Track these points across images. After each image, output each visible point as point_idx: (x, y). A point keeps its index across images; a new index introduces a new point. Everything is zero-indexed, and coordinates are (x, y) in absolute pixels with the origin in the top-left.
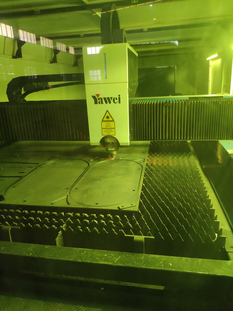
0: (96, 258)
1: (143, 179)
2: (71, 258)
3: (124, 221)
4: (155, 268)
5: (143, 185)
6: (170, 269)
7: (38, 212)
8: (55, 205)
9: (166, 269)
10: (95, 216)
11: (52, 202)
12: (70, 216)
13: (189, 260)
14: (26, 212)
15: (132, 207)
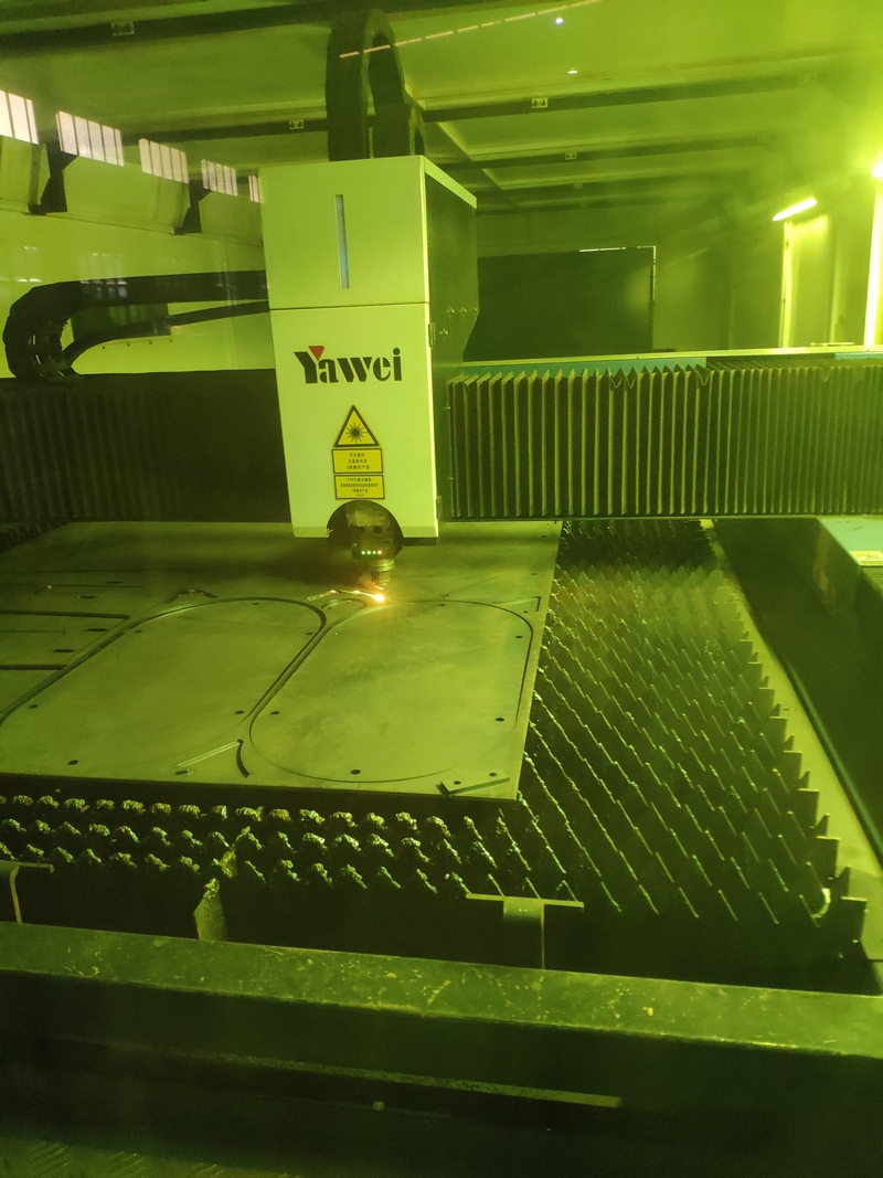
0: (355, 988)
1: (535, 675)
2: (255, 986)
3: (463, 839)
4: (587, 1026)
5: (534, 697)
6: (647, 1031)
7: (126, 804)
8: (190, 778)
9: (631, 1030)
10: (349, 820)
11: (182, 766)
12: (249, 820)
13: (721, 992)
14: (80, 803)
15: (494, 783)
